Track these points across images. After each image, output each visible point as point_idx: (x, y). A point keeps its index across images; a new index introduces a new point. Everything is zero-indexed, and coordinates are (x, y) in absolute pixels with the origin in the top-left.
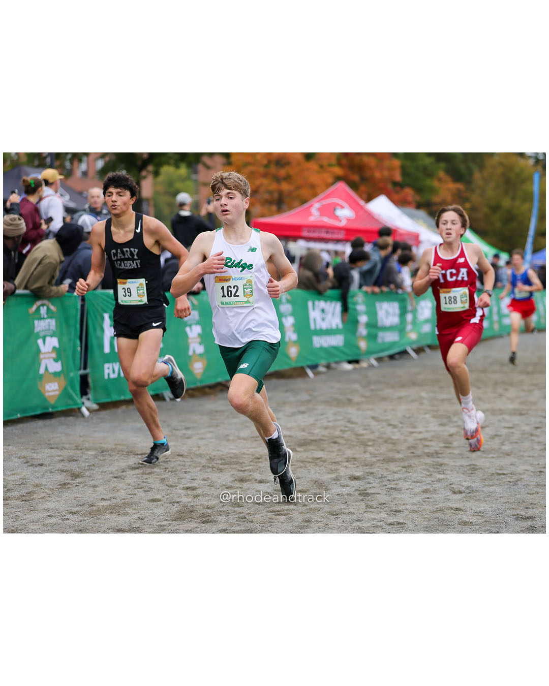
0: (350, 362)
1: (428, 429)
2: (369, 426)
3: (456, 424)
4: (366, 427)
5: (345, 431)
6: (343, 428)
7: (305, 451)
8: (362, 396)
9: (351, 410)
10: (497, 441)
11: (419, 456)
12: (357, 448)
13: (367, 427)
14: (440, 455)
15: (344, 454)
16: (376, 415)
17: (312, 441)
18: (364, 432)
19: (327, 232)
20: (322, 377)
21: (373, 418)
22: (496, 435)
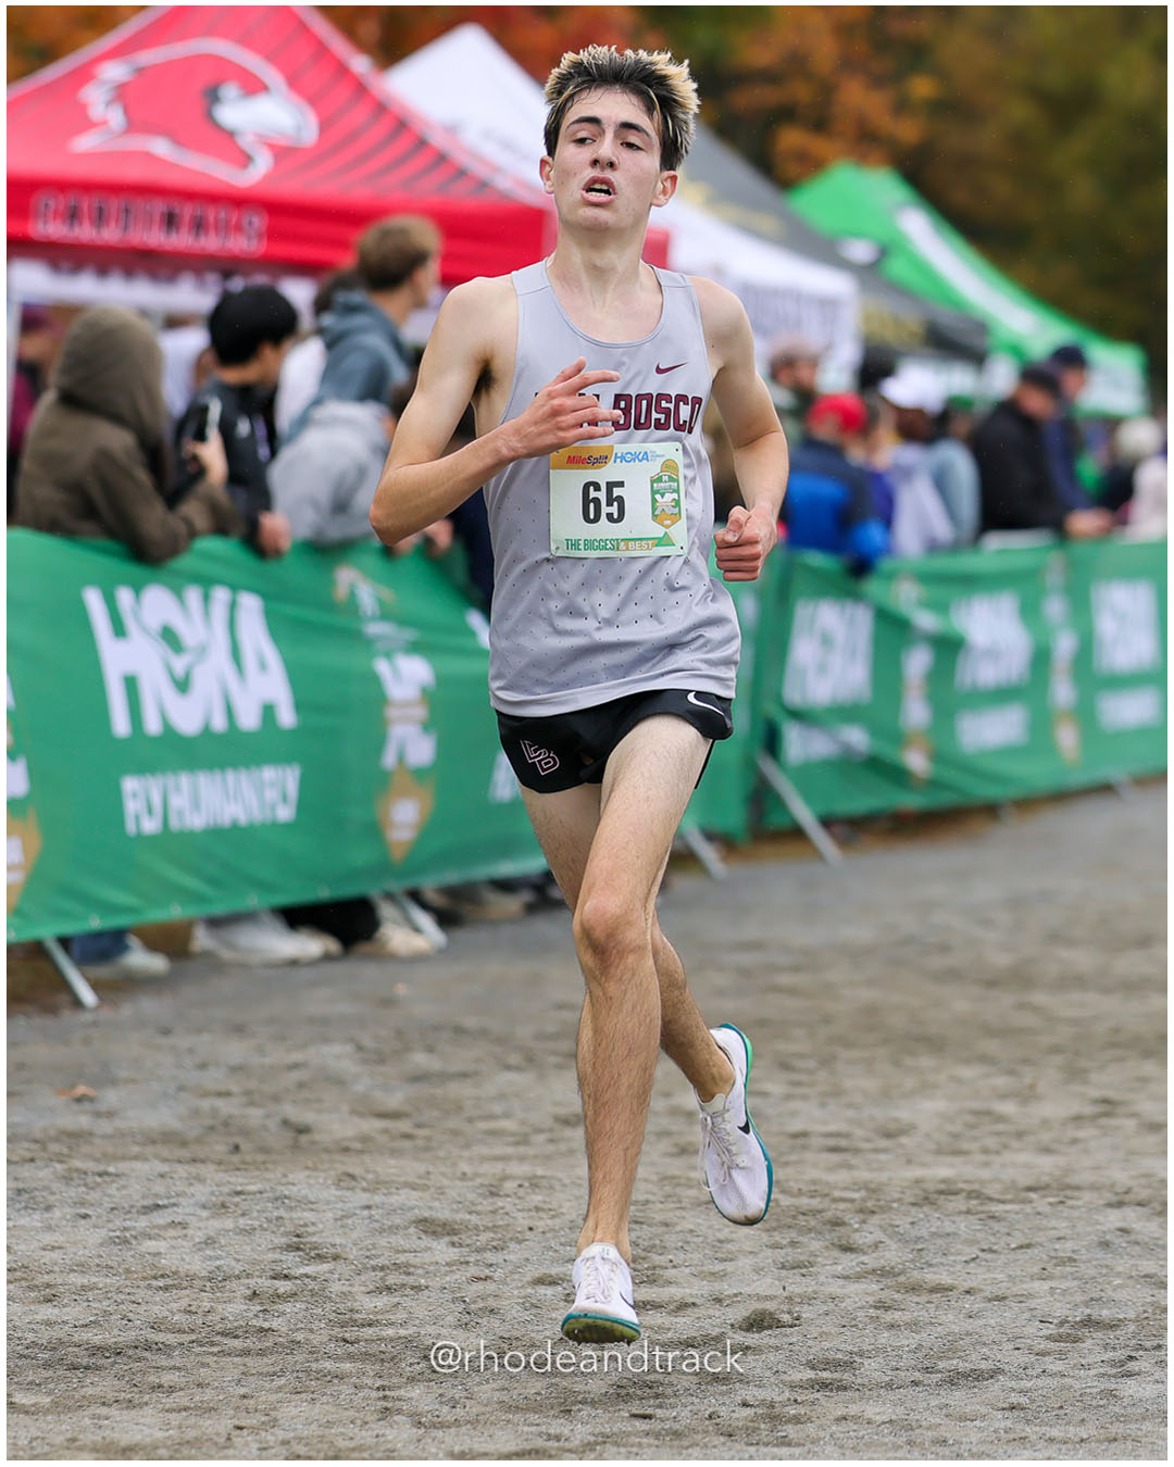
0: (296, 917)
1: (727, 1288)
2: (405, 1269)
3: (870, 1260)
4: (394, 1279)
5: (278, 1297)
6: (264, 1284)
7: (60, 1408)
8: (366, 1108)
9: (304, 1182)
10: (1092, 1348)
11: (677, 1434)
12: (346, 1390)
13: (392, 1279)
14: (790, 1430)
15: (274, 1423)
16: (442, 1213)
17: (97, 1350)
18: (382, 1301)
19: (171, 221)
20: (149, 1005)
21: (431, 1227)
22: (1088, 1322)
